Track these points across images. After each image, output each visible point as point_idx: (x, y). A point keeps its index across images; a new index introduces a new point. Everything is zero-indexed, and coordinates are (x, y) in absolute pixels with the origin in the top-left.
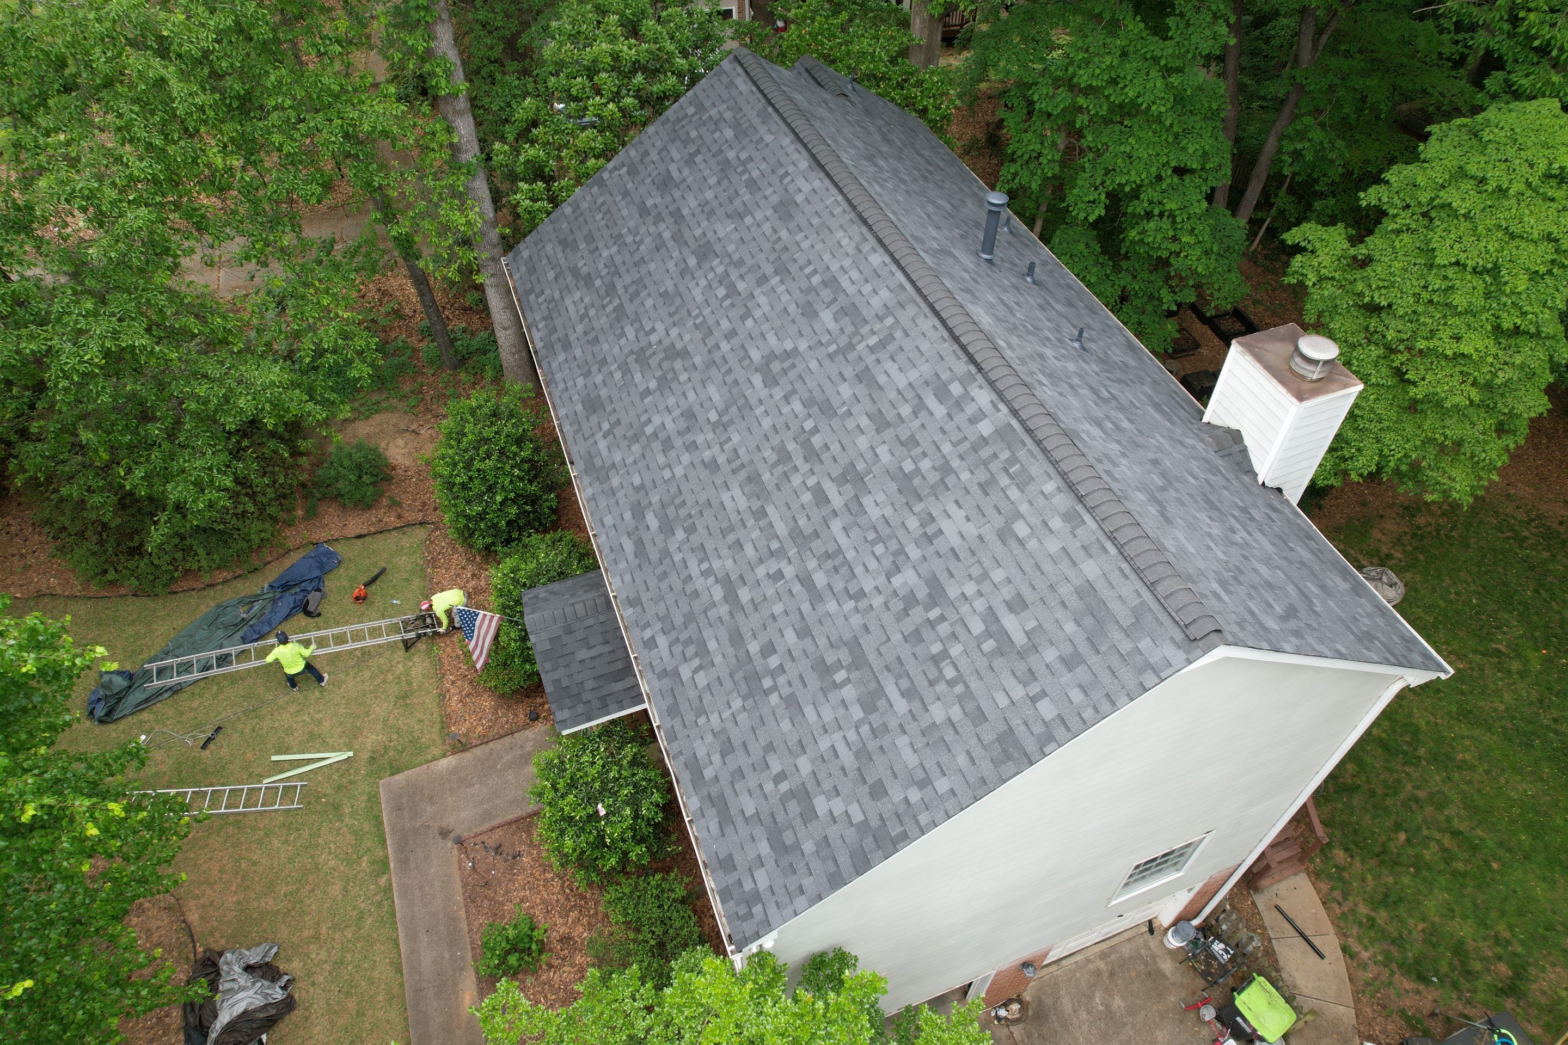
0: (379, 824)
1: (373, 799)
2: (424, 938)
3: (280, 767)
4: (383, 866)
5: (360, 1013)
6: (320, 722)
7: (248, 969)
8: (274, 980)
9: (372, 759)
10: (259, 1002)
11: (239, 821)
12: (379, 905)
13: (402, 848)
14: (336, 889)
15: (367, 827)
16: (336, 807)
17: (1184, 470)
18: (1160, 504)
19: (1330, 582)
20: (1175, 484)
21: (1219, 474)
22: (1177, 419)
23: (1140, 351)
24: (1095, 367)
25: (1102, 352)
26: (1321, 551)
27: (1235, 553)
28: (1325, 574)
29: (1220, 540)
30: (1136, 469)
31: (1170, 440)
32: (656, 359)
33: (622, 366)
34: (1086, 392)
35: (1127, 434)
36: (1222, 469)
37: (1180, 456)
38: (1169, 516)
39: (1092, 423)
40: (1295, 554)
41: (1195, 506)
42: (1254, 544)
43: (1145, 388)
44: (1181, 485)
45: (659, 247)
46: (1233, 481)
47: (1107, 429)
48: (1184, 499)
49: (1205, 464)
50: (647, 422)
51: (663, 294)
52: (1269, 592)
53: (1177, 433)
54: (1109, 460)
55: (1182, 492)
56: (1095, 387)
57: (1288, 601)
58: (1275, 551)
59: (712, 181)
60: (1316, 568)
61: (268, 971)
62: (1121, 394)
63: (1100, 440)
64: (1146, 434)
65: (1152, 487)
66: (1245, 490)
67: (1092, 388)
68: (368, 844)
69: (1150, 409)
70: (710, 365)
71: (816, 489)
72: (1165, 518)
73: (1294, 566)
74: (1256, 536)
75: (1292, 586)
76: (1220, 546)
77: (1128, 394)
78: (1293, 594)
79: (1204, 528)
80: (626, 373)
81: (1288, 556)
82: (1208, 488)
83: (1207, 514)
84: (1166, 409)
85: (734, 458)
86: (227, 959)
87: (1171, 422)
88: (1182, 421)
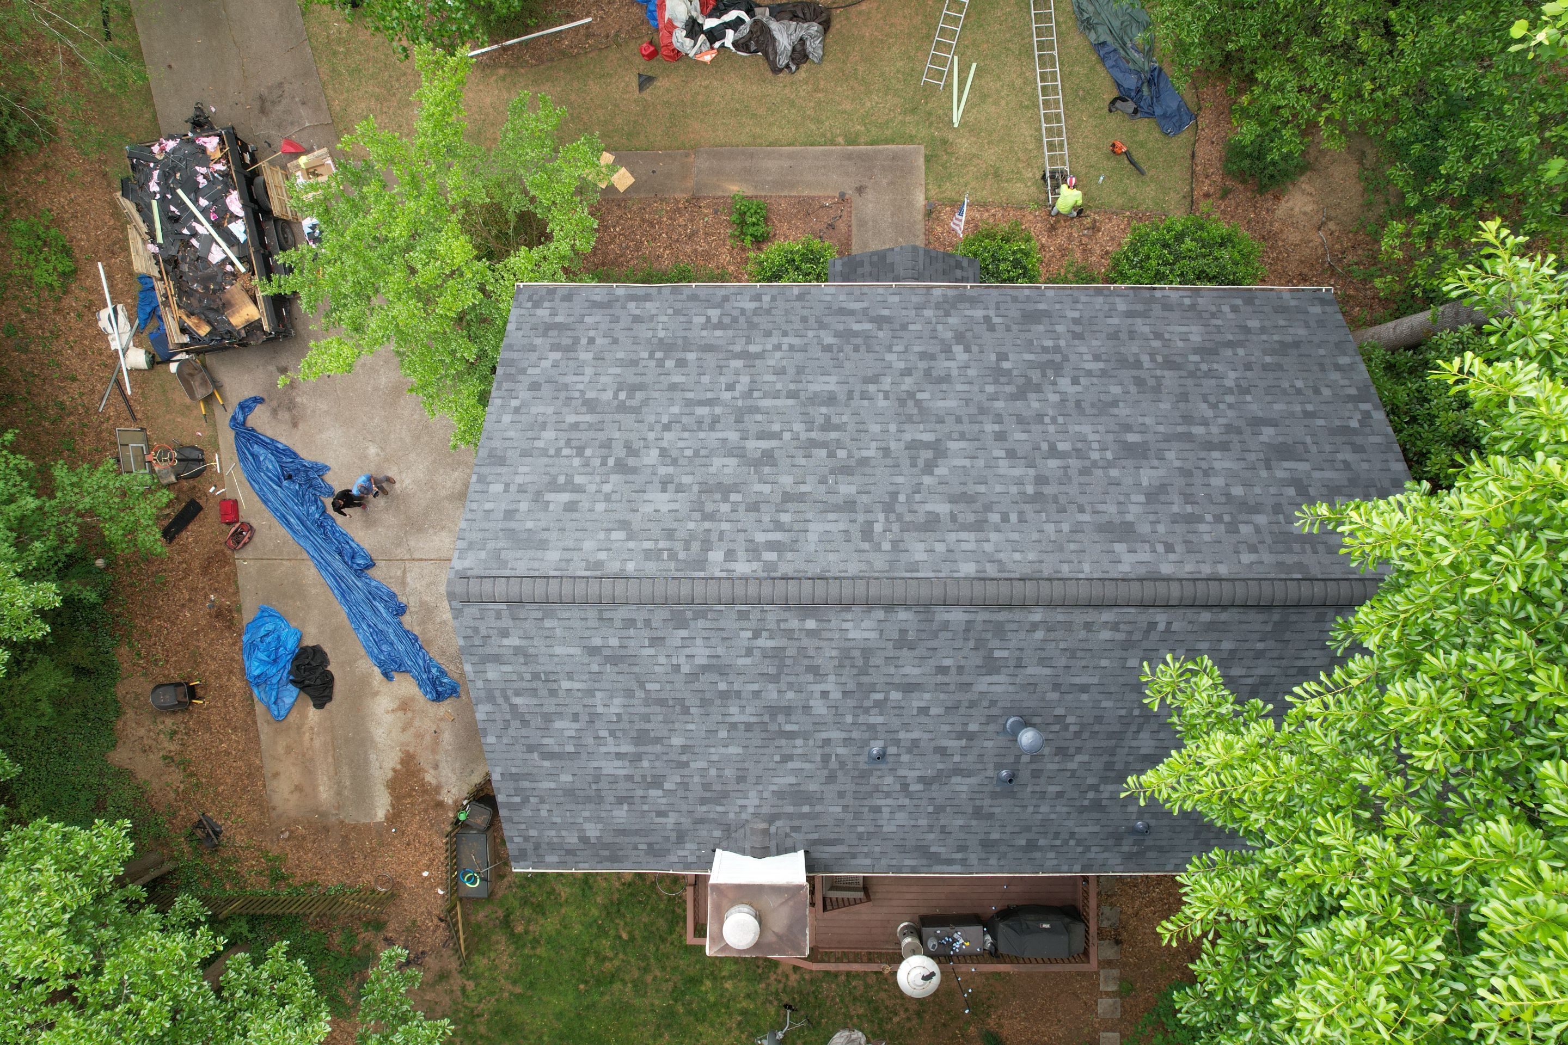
0: (888, 142)
2: (786, 164)
3: (963, 71)
4: (852, 141)
5: (754, 116)
6: (996, 103)
7: (802, 41)
8: (792, 58)
10: (780, 49)
11: (929, 37)
12: (823, 135)
13: (862, 157)
14: (847, 106)
15: (888, 133)
16: (914, 110)
17: (689, 743)
18: (613, 660)
19: (587, 814)
20: (657, 709)
21: (708, 795)
22: (790, 809)
23: (924, 862)
24: (840, 750)
25: (885, 788)
26: (636, 848)
27: (578, 708)
28: (599, 820)
29: (589, 701)
30: (657, 669)
31: (740, 765)
32: (1035, 376)
33: (1057, 349)
34: (774, 695)
35: (718, 702)
36: (719, 809)
37: (715, 758)
38: (598, 659)
39: (714, 661)
40: (611, 799)
41: (631, 710)
42: (603, 749)
43: (839, 809)
44: (660, 718)
45: (1187, 419)
46: (704, 808)
47: (714, 677)
48: (635, 702)
49: (717, 787)
50: (967, 350)
51: (1115, 404)
52: (537, 710)
53: (760, 788)
54: (656, 641)
55: (647, 710)
56: (793, 718)
57: (533, 724)
58: (605, 772)
59: (1238, 491)
60: (603, 814)
61: (800, 55)
62: (799, 751)
63: (688, 651)
64: (733, 734)
65: (637, 669)
66: (698, 816)
67: (788, 710)
68: (874, 132)
69: (793, 780)
70: (982, 411)
71: (777, 436)
72: (593, 651)
73: (590, 779)
74: (619, 763)
75: (556, 749)
76: (579, 695)
77: (807, 766)
78: (546, 741)
79: (598, 694)
80: (1045, 350)
81: (604, 785)
82: (673, 757)
83: (625, 717)
84: (806, 809)
85: (864, 396)
86: (815, 28)
87: (780, 794)
88: (790, 816)
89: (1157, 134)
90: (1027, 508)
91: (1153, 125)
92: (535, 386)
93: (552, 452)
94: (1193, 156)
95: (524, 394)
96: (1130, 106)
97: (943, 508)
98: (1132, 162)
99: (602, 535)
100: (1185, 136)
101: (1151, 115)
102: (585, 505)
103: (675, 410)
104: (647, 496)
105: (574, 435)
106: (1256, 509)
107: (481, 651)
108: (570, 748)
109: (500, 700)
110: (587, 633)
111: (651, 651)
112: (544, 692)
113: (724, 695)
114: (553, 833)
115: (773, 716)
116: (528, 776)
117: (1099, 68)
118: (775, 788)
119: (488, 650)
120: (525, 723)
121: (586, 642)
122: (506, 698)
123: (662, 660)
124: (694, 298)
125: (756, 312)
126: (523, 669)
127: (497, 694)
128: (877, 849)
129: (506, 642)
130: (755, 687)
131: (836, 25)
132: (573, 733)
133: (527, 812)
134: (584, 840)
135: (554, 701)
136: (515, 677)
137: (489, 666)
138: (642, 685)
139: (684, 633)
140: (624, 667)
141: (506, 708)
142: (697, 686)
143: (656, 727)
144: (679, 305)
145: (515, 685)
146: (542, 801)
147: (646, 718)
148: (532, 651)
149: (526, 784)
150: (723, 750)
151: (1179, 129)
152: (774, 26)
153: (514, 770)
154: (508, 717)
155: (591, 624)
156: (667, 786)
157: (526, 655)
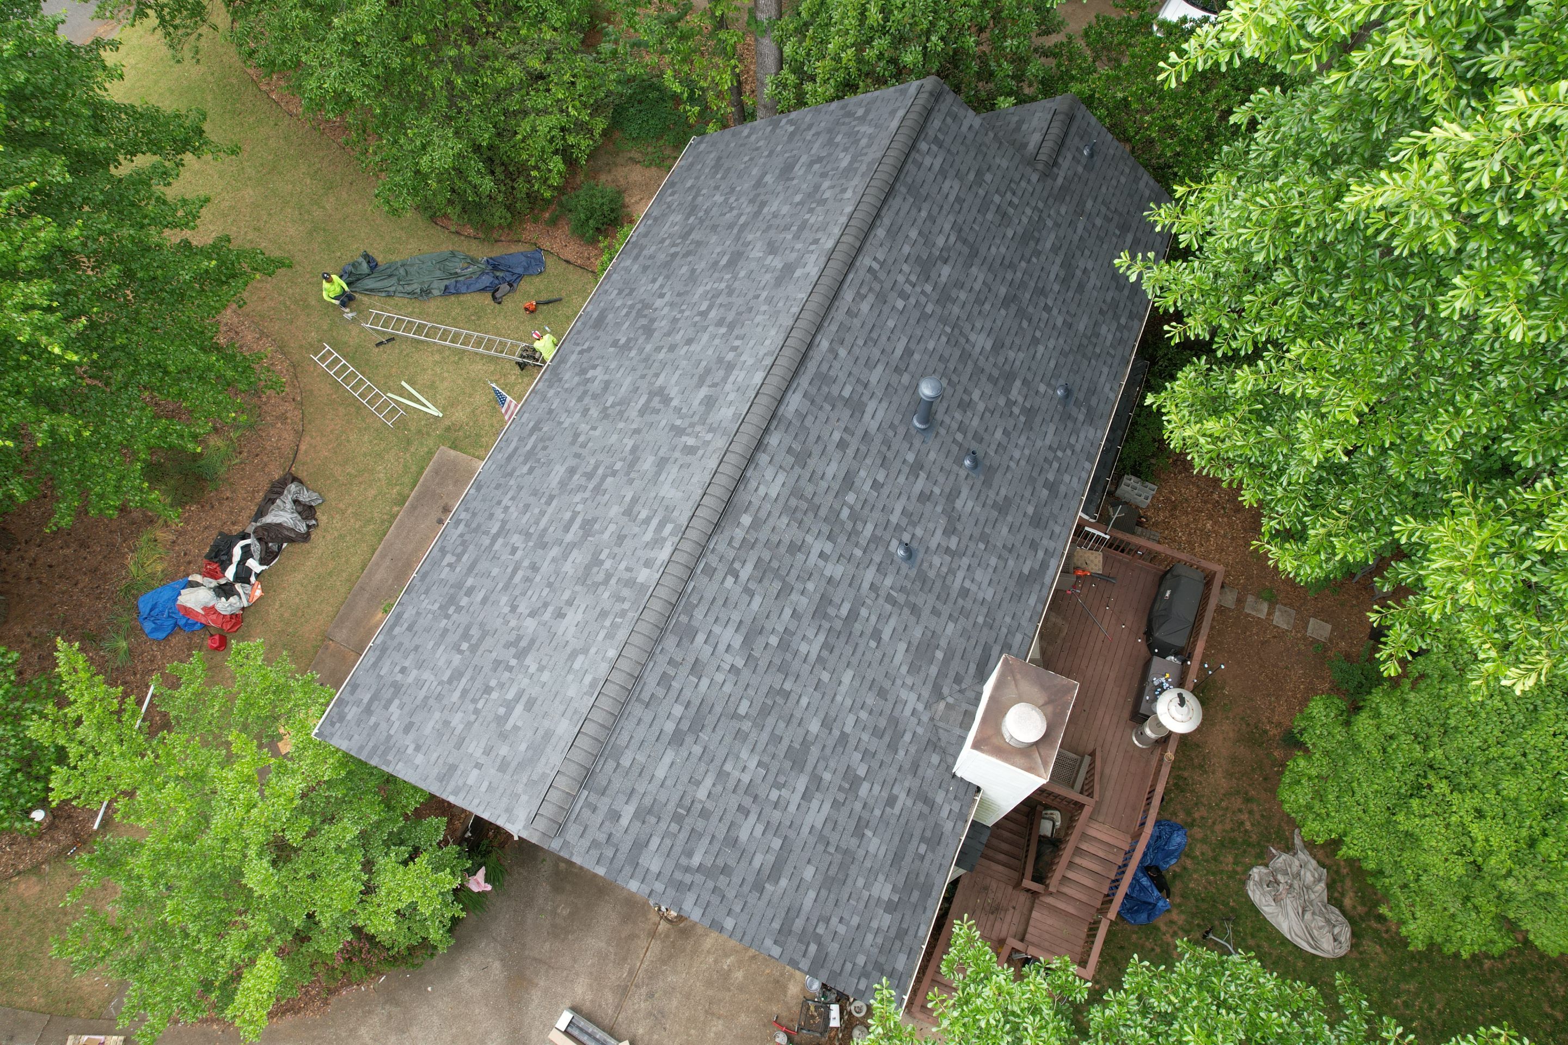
0: (420, 473)
1: (431, 453)
2: (387, 561)
3: (402, 392)
4: (403, 501)
5: (331, 574)
6: (443, 379)
7: (296, 502)
8: (305, 519)
9: (448, 429)
10: (290, 523)
11: (360, 408)
12: (383, 522)
13: (418, 498)
14: (372, 493)
15: (414, 468)
16: (409, 442)
17: (821, 715)
18: (697, 726)
19: (861, 882)
20: (771, 721)
21: (887, 738)
22: (934, 670)
23: (1037, 587)
24: (888, 582)
25: (945, 569)
26: (923, 858)
27: (734, 801)
28: (872, 875)
29: (731, 784)
30: (728, 688)
31: (867, 684)
32: (643, 321)
33: (632, 307)
34: (804, 601)
35: (789, 656)
36: (908, 737)
37: (848, 702)
38: (689, 739)
39: (744, 630)
40: (854, 842)
41: (760, 747)
42: (792, 808)
43: (951, 626)
44: (782, 725)
45: (731, 226)
46: (901, 753)
47: (760, 642)
48: (753, 736)
49: (882, 723)
50: (594, 367)
51: (693, 271)
52: (716, 846)
53: (899, 682)
54: (697, 668)
55: (768, 730)
56: (837, 600)
57: (732, 863)
58: (819, 826)
59: (798, 198)
60: (868, 864)
61: (307, 511)
62: (873, 619)
63: (722, 648)
64: (830, 665)
65: (718, 709)
66: (907, 766)
67: (825, 600)
68: (407, 480)
69: (902, 646)
70: (646, 360)
71: (575, 514)
72: (677, 739)
73: (821, 847)
74: (815, 804)
75: (771, 858)
76: (719, 788)
77: (893, 622)
78: (757, 863)
79: (728, 767)
80: (627, 314)
81: (834, 838)
82: (831, 743)
83: (766, 759)
84: (939, 655)
85: (583, 446)
86: (293, 487)
87: (913, 669)
88: (942, 674)
89: (537, 280)
90: (736, 332)
91: (527, 279)
92: (407, 729)
93: (473, 717)
94: (568, 262)
95: (409, 740)
96: (505, 287)
97: (704, 392)
98: (548, 303)
99: (570, 677)
100: (550, 262)
101: (520, 277)
102: (535, 691)
103: (504, 599)
104: (560, 633)
105: (470, 696)
106: (817, 188)
107: (621, 857)
108: (777, 843)
109: (688, 879)
110: (656, 729)
111: (705, 682)
112: (700, 824)
113: (784, 645)
114: (870, 937)
115: (825, 616)
116: (791, 913)
117: (462, 298)
118: (904, 669)
119: (625, 847)
120: (726, 870)
121: (665, 739)
122: (687, 869)
123: (719, 677)
124: (424, 577)
125: (467, 525)
126: (663, 825)
127: (678, 876)
128: (1008, 619)
129: (624, 822)
130: (788, 612)
131: (302, 475)
132: (760, 828)
133: (833, 948)
134: (891, 907)
135: (715, 819)
136: (668, 842)
137: (644, 860)
138: (735, 716)
139: (701, 638)
140: (710, 720)
141: (699, 878)
142: (763, 664)
143: (792, 736)
144: (423, 588)
145: (678, 849)
146: (828, 920)
147: (775, 739)
148: (648, 801)
149: (799, 924)
150: (843, 689)
151: (541, 262)
152: (270, 519)
153: (776, 925)
154: (710, 884)
155: (648, 718)
156: (862, 772)
157: (650, 811)
